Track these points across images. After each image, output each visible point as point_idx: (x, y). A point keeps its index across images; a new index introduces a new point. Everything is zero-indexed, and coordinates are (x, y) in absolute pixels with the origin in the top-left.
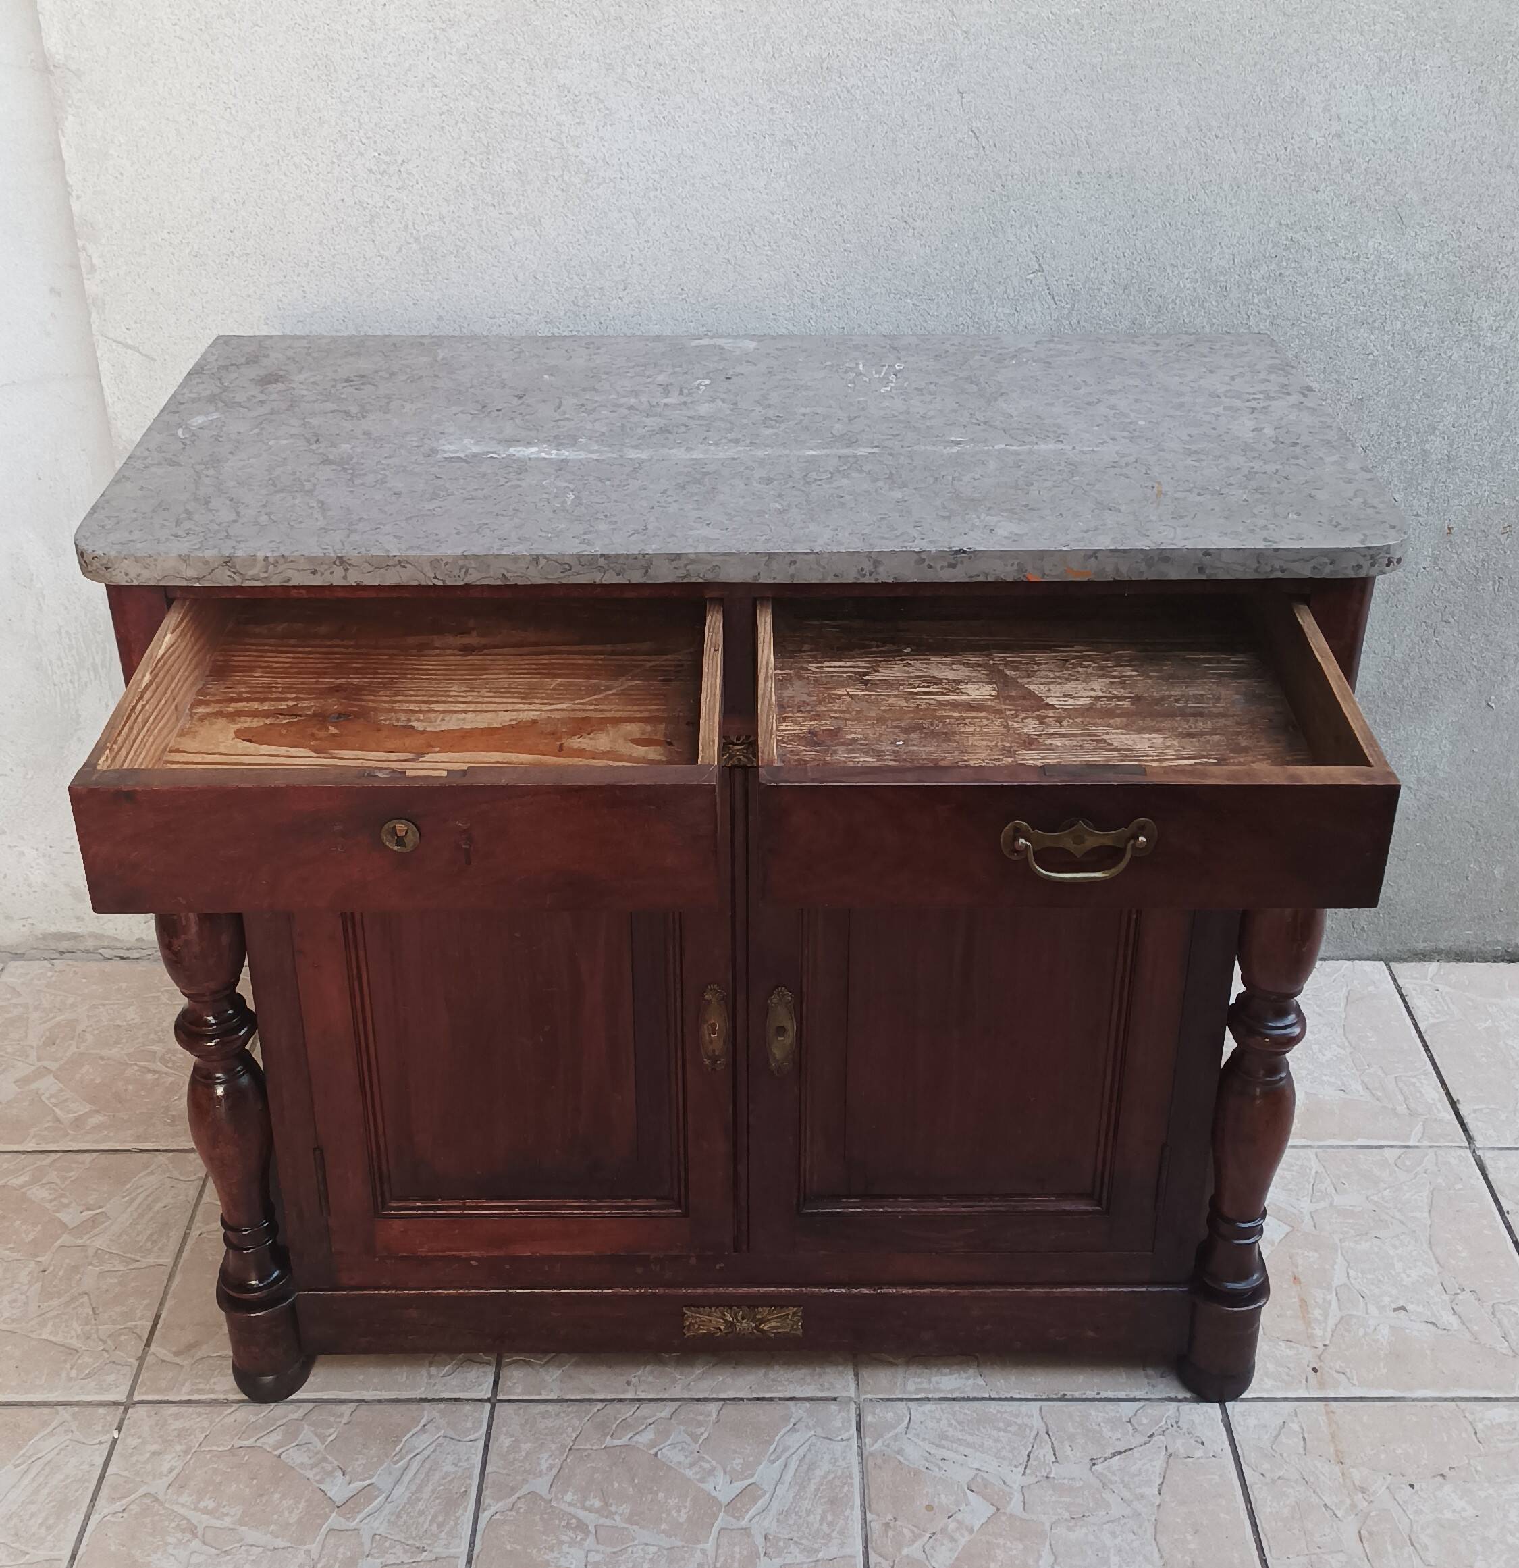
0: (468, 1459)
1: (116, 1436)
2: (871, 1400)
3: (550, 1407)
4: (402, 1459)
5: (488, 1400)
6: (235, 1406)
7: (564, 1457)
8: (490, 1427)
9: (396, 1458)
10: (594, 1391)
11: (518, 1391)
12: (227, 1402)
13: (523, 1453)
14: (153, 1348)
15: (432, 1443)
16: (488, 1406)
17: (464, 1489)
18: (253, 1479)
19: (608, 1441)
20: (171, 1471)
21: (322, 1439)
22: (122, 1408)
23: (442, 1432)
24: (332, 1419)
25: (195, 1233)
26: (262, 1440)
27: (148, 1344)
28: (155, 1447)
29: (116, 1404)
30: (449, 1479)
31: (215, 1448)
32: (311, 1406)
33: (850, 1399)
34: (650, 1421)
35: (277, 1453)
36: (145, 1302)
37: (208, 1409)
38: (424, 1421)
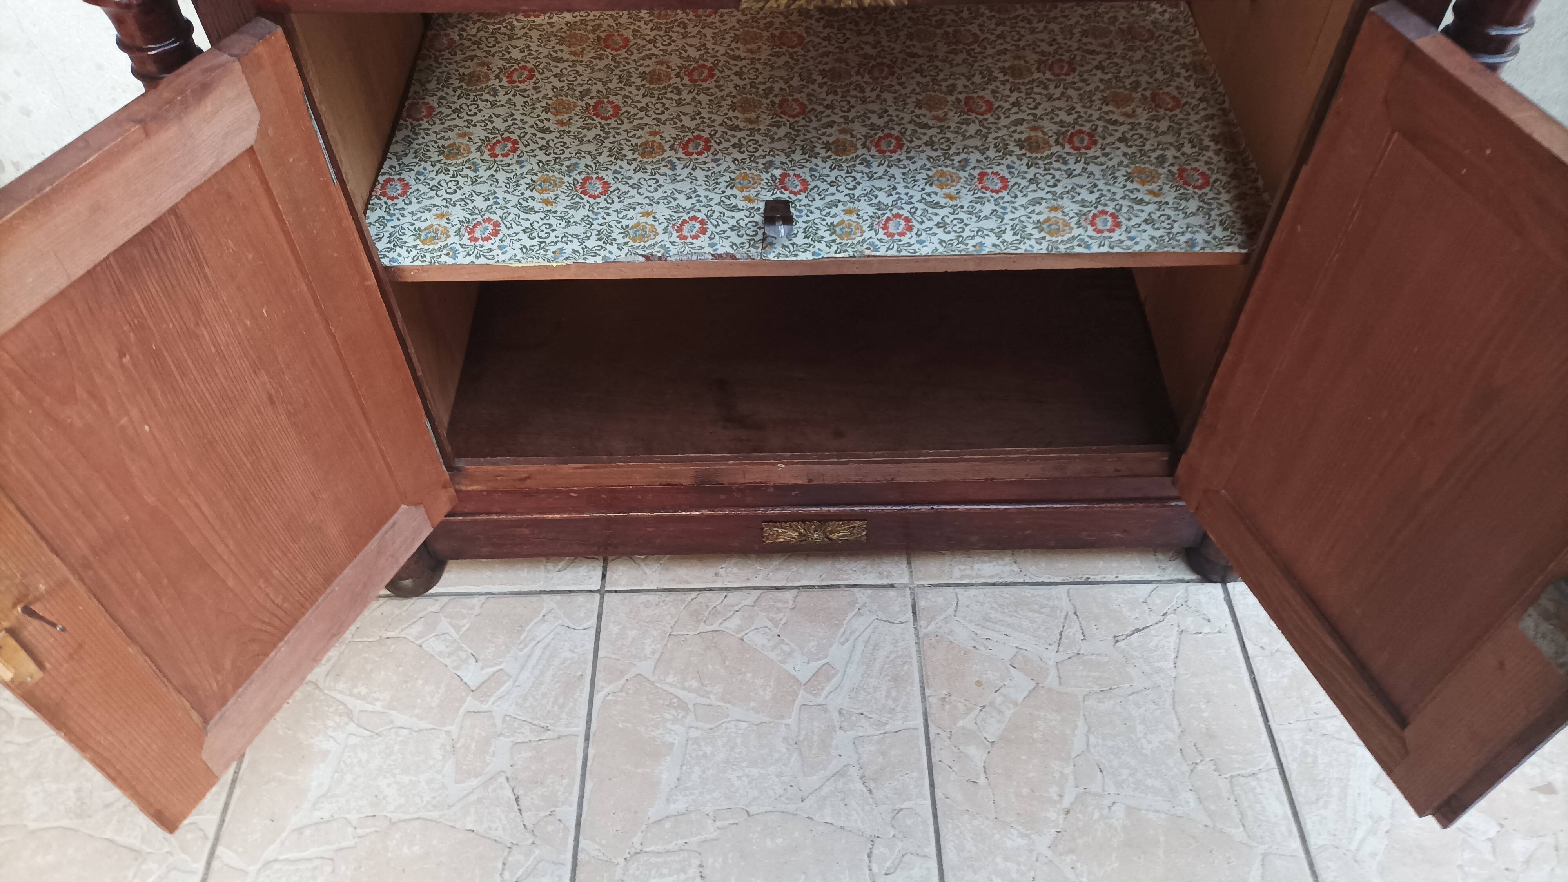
0: (582, 646)
2: (924, 586)
3: (651, 597)
4: (526, 646)
5: (598, 591)
6: (382, 600)
7: (665, 642)
8: (600, 616)
9: (521, 646)
10: (688, 582)
11: (623, 583)
13: (630, 638)
15: (551, 631)
16: (598, 596)
17: (579, 676)
18: (398, 666)
19: (703, 628)
20: (327, 661)
21: (457, 630)
23: (560, 621)
24: (465, 611)
26: (405, 631)
30: (567, 663)
31: (365, 638)
32: (446, 599)
33: (905, 585)
34: (736, 608)
35: (418, 642)
38: (543, 612)
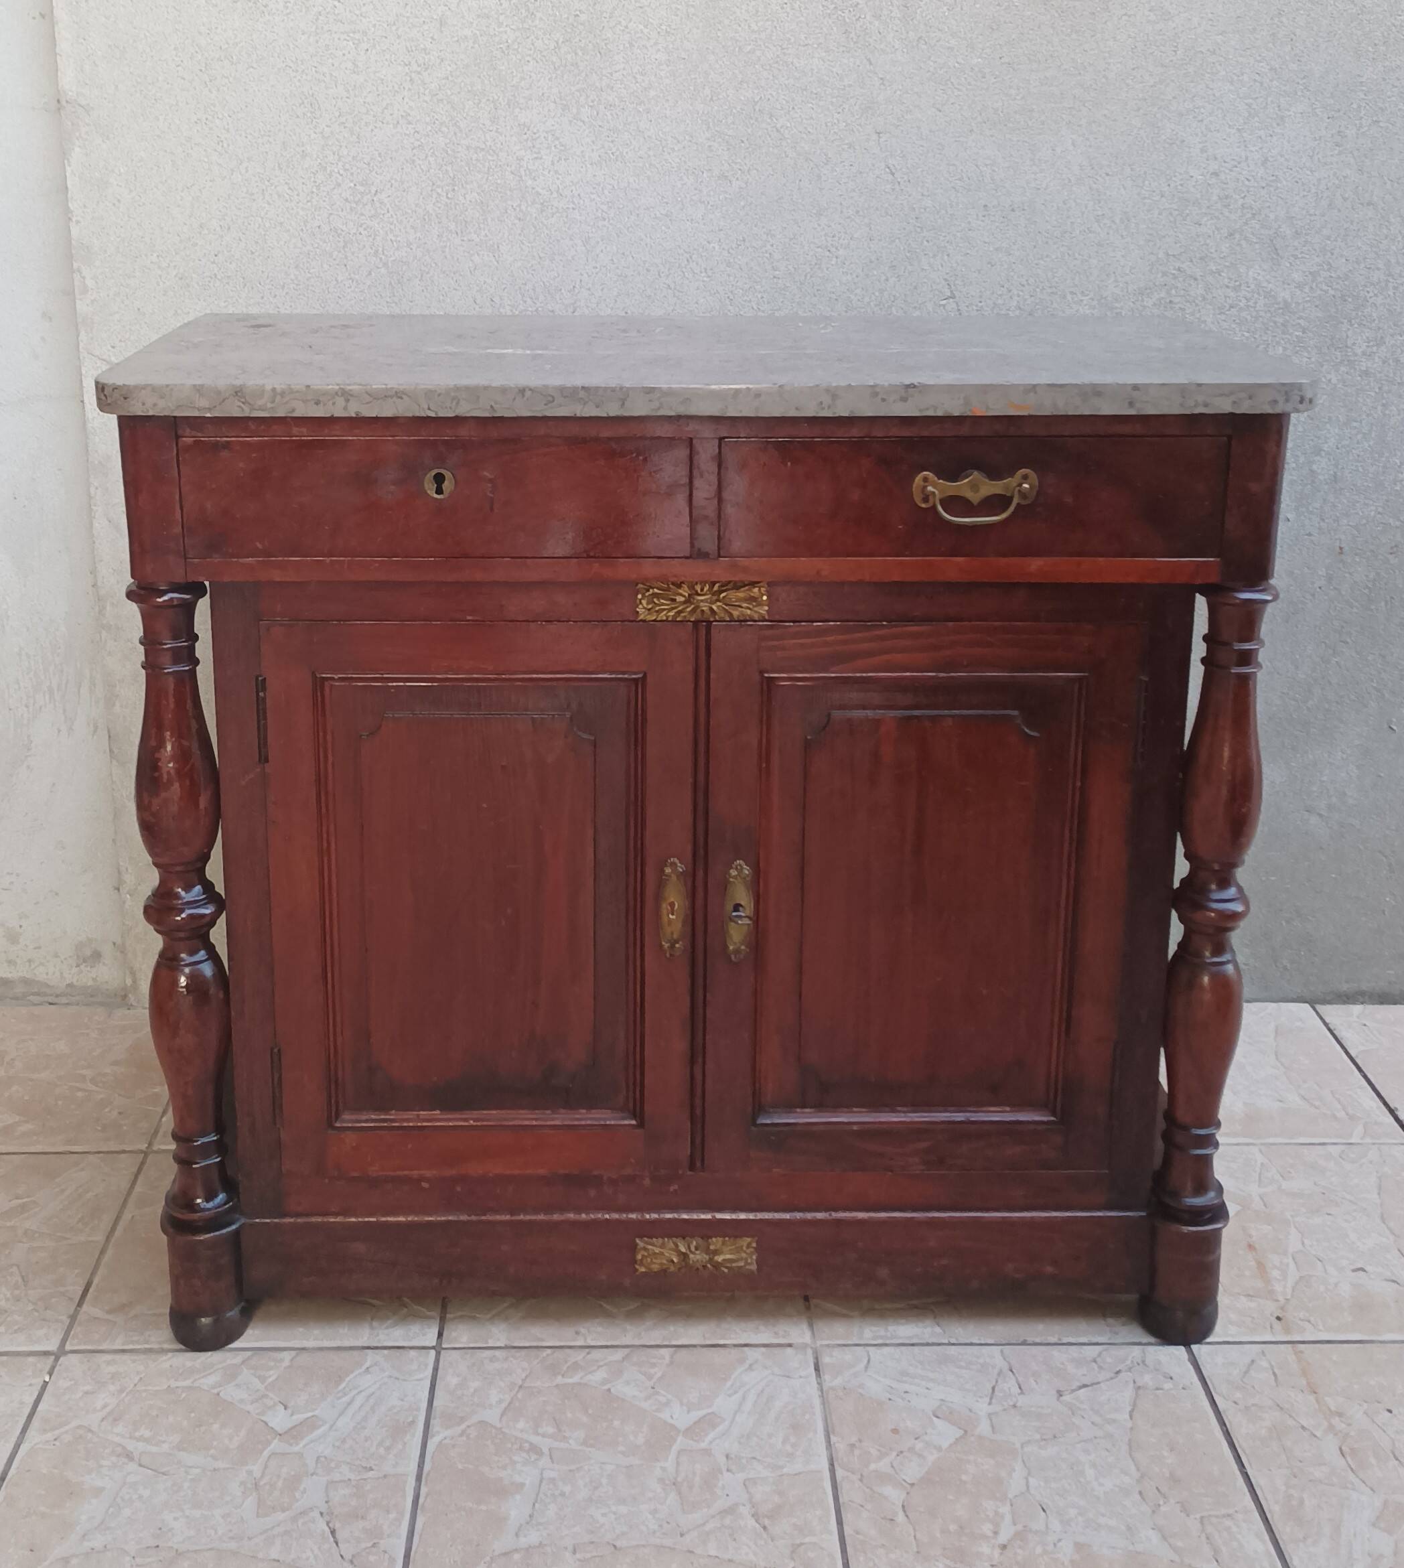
0: (414, 1395)
1: (47, 1379)
2: (828, 1346)
3: (497, 1353)
4: (346, 1395)
5: (433, 1348)
6: (170, 1355)
7: (514, 1392)
8: (436, 1369)
9: (339, 1395)
10: (542, 1340)
11: (464, 1341)
12: (163, 1351)
13: (472, 1390)
14: (85, 1307)
15: (377, 1382)
16: (433, 1352)
17: (410, 1419)
18: (191, 1412)
20: (105, 1406)
21: (262, 1379)
22: (53, 1358)
23: (387, 1373)
24: (272, 1364)
25: (127, 1216)
26: (199, 1381)
27: (80, 1304)
28: (88, 1388)
29: (46, 1354)
30: (395, 1411)
31: (150, 1388)
32: (249, 1353)
33: (805, 1346)
34: (602, 1363)
35: (215, 1391)
36: (77, 1271)
37: (142, 1357)
38: (368, 1364)
